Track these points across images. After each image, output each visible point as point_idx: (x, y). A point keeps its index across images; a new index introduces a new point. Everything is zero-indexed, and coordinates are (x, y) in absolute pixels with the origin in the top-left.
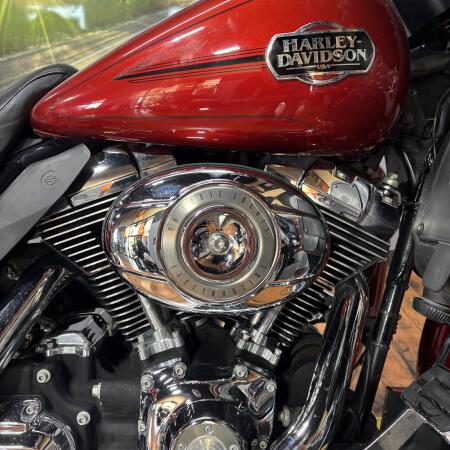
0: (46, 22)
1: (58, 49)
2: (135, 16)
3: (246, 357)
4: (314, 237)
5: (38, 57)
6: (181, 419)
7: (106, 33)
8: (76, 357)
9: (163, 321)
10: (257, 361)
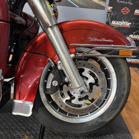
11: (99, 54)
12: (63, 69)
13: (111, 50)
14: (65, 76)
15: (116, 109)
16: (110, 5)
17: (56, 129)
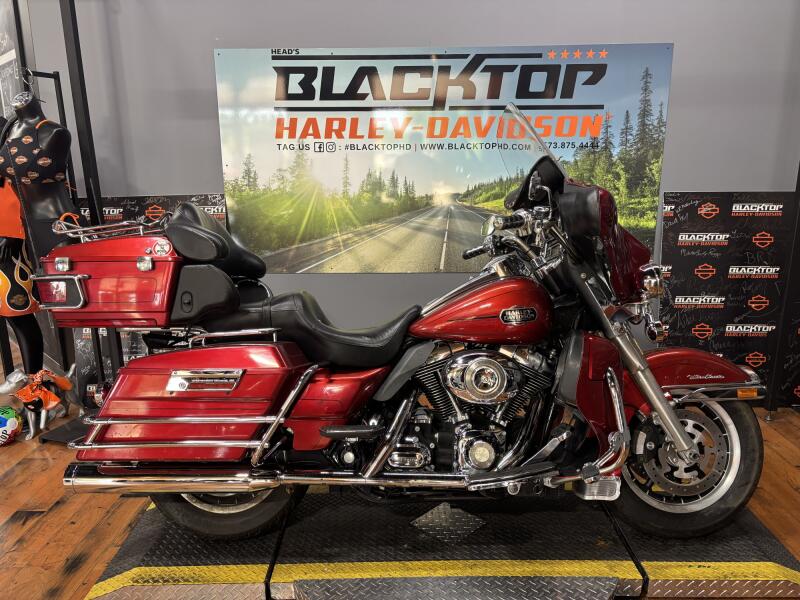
0: (338, 220)
1: (345, 237)
2: (400, 214)
3: (494, 423)
4: (518, 377)
5: (330, 242)
6: (470, 444)
7: (379, 225)
8: (426, 424)
9: (461, 409)
10: (498, 425)
11: (705, 396)
12: (661, 423)
13: (724, 391)
14: (663, 433)
15: (747, 484)
16: (664, 263)
17: (652, 524)
